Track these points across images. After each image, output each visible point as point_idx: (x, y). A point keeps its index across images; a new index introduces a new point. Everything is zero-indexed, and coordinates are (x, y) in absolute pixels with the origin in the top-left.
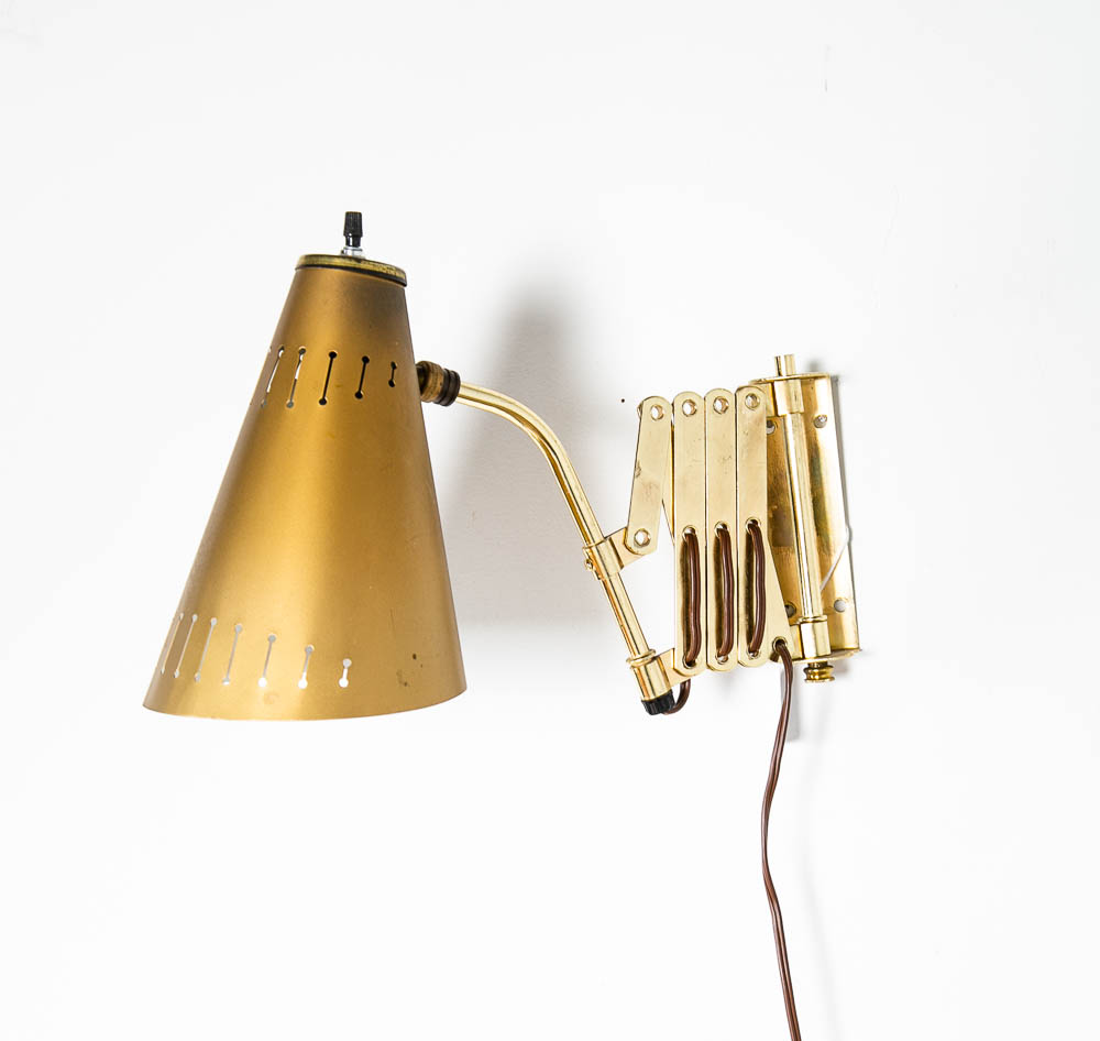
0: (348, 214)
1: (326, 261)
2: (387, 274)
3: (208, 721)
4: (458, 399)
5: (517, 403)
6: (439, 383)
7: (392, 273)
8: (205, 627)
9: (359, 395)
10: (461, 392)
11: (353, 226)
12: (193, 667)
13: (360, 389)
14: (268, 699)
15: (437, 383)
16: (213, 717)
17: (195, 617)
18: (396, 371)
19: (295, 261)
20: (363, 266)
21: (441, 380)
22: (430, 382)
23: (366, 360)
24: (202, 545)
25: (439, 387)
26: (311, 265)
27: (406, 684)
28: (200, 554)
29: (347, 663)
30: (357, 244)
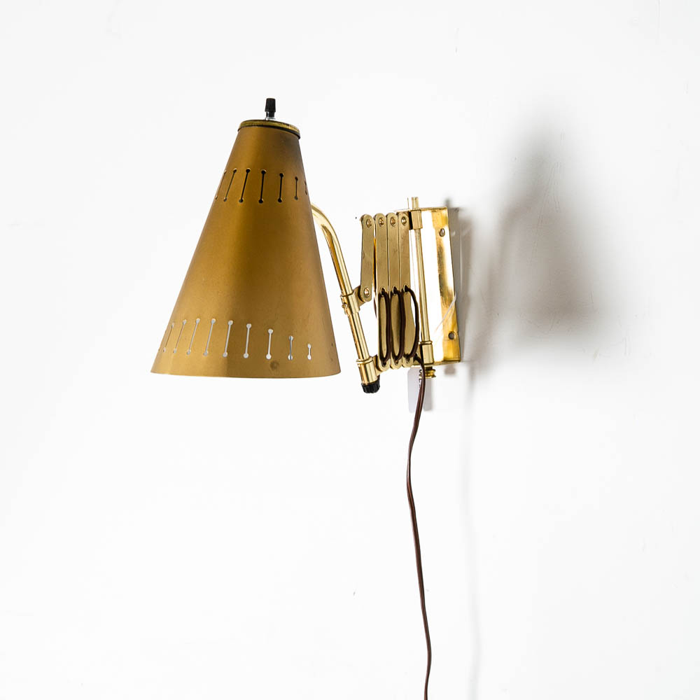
0: (268, 100)
11: (271, 106)
30: (272, 115)
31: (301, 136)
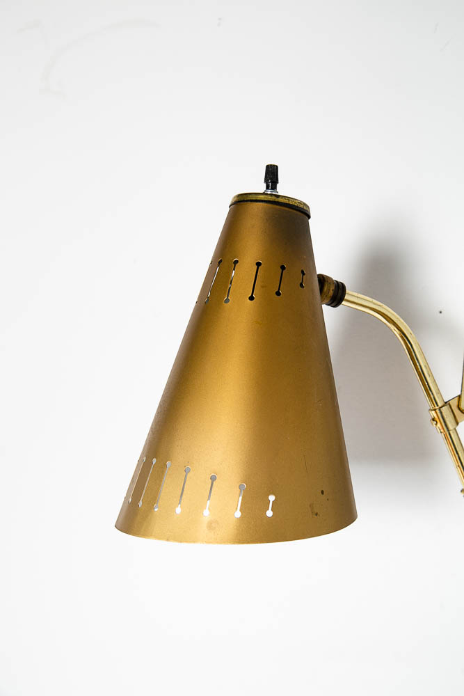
0: (268, 167)
1: (254, 198)
2: (298, 207)
3: (164, 543)
4: (344, 303)
5: (384, 306)
6: (331, 289)
7: (301, 206)
8: (163, 467)
9: (278, 294)
10: (346, 297)
11: (272, 174)
12: (153, 500)
13: (279, 289)
14: (210, 526)
15: (330, 291)
16: (168, 540)
17: (154, 461)
18: (304, 276)
19: (229, 199)
20: (280, 200)
21: (332, 287)
22: (325, 289)
23: (283, 268)
24: (160, 406)
25: (331, 293)
26: (242, 201)
27: (316, 514)
28: (158, 413)
29: (272, 498)
30: (274, 187)
31: (311, 215)
